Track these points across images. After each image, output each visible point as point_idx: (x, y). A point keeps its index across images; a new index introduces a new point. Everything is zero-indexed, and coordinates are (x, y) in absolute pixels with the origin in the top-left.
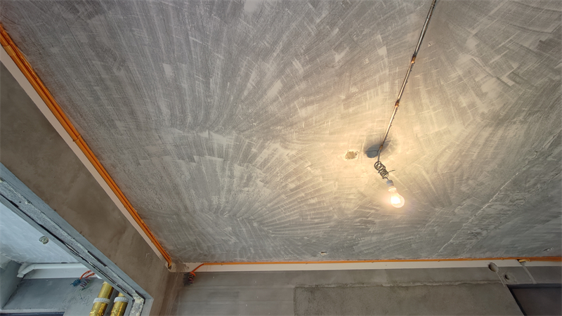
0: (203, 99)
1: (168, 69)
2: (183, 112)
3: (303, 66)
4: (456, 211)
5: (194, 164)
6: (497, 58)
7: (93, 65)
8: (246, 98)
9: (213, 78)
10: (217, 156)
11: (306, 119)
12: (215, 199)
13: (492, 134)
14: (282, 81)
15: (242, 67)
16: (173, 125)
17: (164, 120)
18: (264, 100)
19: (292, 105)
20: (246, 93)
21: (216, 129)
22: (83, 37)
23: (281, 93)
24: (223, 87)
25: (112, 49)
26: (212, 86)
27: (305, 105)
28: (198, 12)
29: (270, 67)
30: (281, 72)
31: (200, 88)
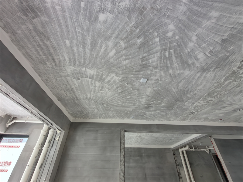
0: (83, 55)
1: (68, 42)
2: (75, 60)
3: (124, 44)
4: (185, 104)
5: (80, 81)
6: (204, 45)
7: (36, 39)
8: (101, 56)
9: (87, 47)
10: (89, 78)
11: (125, 65)
12: (88, 95)
13: (201, 75)
14: (116, 50)
15: (99, 43)
16: (70, 65)
17: (67, 63)
18: (108, 57)
19: (120, 59)
20: (100, 54)
21: (88, 67)
22: (31, 27)
23: (115, 54)
24: (91, 51)
25: (44, 32)
26: (86, 50)
27: (125, 60)
28: (80, 19)
29: (111, 43)
30: (115, 46)
31: (81, 50)
